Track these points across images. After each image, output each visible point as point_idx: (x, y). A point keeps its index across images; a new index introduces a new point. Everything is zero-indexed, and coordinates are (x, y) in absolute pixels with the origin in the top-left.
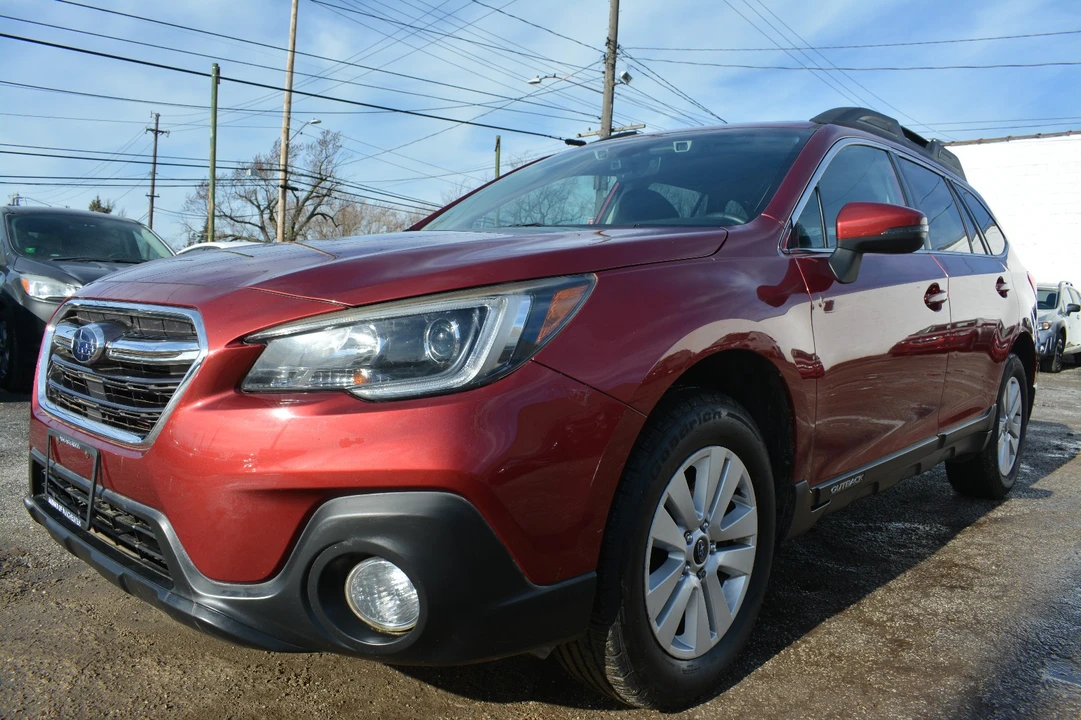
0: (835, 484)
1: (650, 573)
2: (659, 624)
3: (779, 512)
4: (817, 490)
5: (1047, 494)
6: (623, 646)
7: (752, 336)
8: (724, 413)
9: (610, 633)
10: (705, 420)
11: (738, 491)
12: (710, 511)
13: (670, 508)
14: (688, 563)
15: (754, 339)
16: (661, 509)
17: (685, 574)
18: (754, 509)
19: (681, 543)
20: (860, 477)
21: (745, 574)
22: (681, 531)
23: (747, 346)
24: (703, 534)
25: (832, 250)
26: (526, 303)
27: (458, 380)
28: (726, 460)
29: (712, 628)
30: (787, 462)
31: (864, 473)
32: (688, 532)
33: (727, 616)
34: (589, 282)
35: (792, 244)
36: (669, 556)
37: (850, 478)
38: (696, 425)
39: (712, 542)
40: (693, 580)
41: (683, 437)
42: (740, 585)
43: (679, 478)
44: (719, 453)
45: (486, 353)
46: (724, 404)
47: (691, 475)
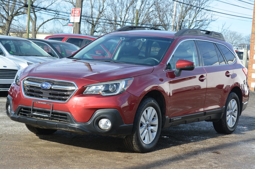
0: (175, 118)
1: (140, 127)
2: (141, 136)
3: (162, 122)
4: (170, 119)
5: (244, 134)
6: (136, 137)
7: (158, 87)
8: (153, 101)
9: (134, 135)
10: (149, 102)
11: (154, 116)
12: (150, 119)
13: (143, 116)
14: (146, 127)
15: (159, 87)
16: (142, 116)
17: (145, 129)
18: (158, 119)
19: (145, 123)
20: (181, 118)
21: (156, 132)
22: (145, 121)
23: (158, 89)
24: (148, 122)
25: (175, 69)
26: (124, 82)
27: (116, 93)
28: (153, 110)
29: (150, 140)
30: (164, 112)
31: (182, 117)
32: (146, 122)
33: (152, 139)
34: (133, 79)
35: (167, 69)
36: (143, 125)
37: (178, 118)
38: (148, 103)
39: (150, 124)
40: (146, 130)
41: (146, 104)
42: (155, 134)
43: (145, 111)
44: (151, 108)
45: (120, 90)
46: (152, 99)
47: (147, 111)
